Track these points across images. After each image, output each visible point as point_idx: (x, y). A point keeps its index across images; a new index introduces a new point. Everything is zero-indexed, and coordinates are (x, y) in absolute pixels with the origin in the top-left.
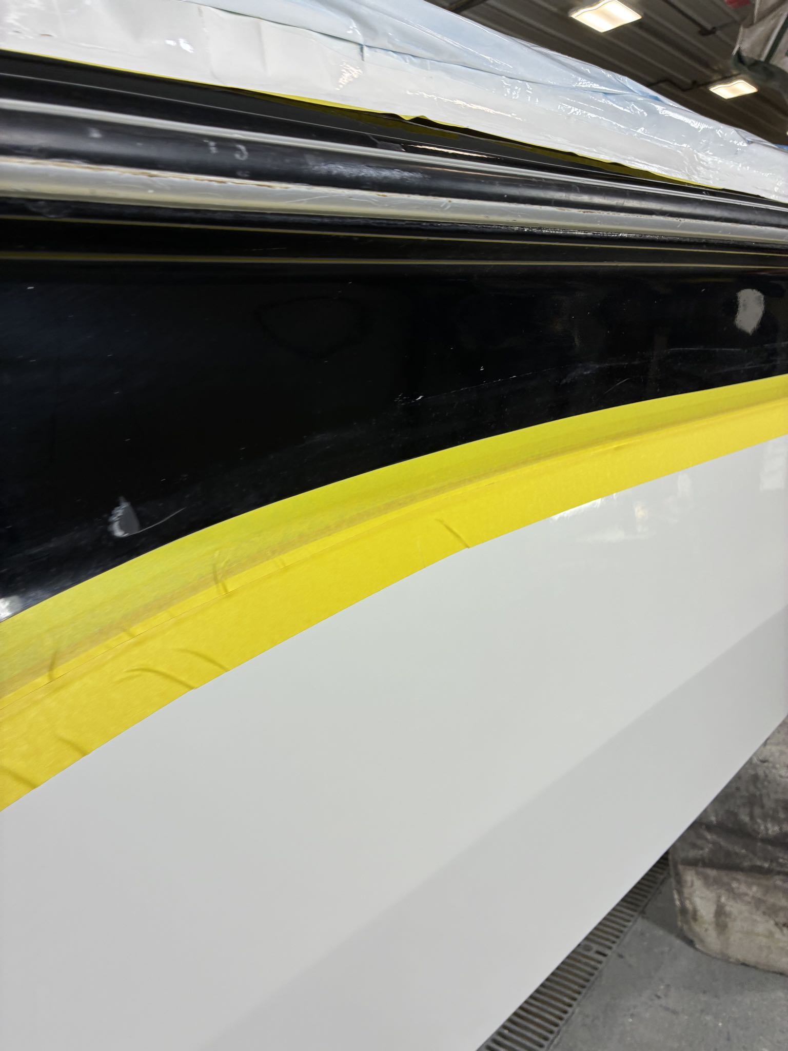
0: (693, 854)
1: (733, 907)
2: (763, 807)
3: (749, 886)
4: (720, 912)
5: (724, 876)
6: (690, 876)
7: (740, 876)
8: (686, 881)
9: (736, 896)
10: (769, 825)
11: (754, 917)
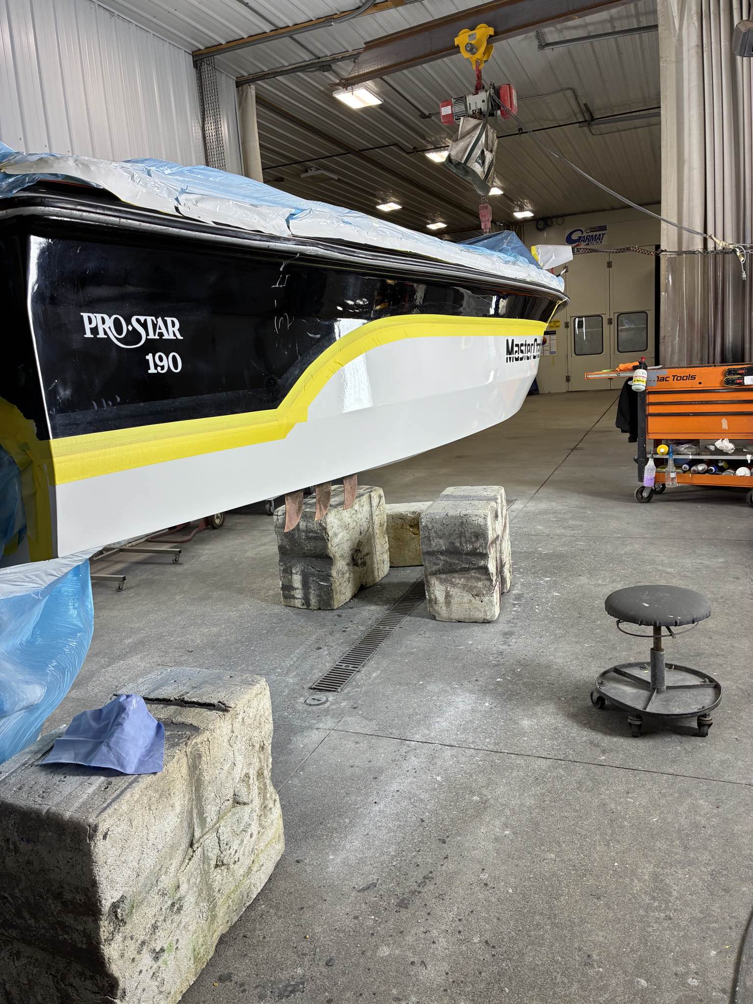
0: (434, 568)
1: (454, 591)
2: (465, 537)
3: (460, 578)
4: (448, 596)
5: (448, 576)
6: (434, 581)
7: (456, 575)
8: (431, 584)
9: (454, 585)
10: (468, 546)
11: (463, 594)
